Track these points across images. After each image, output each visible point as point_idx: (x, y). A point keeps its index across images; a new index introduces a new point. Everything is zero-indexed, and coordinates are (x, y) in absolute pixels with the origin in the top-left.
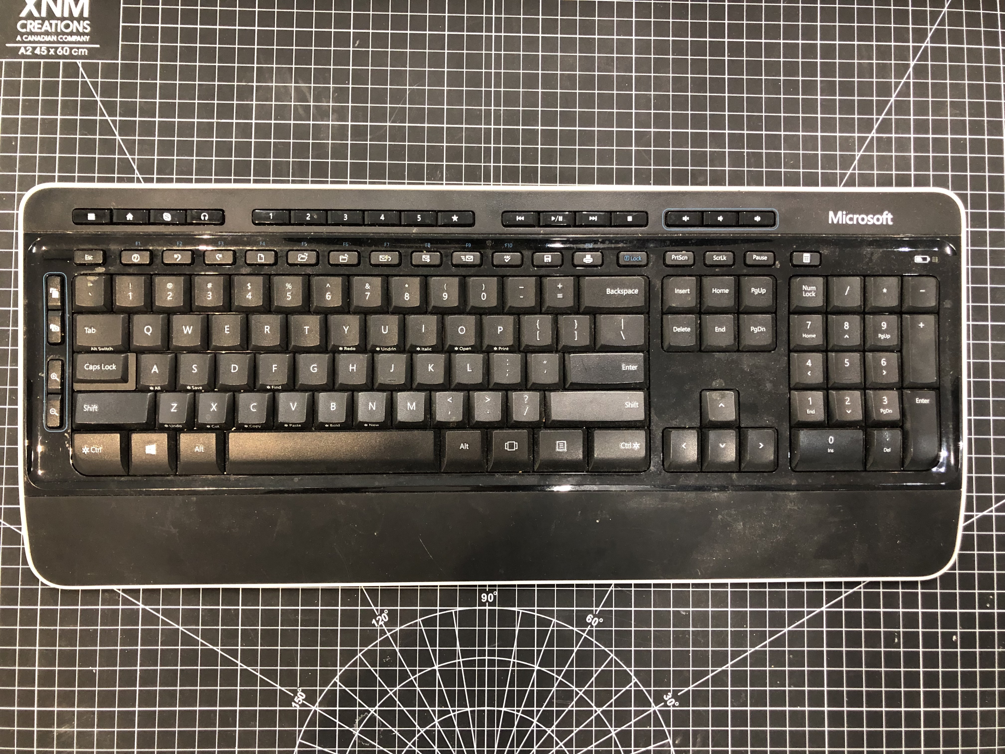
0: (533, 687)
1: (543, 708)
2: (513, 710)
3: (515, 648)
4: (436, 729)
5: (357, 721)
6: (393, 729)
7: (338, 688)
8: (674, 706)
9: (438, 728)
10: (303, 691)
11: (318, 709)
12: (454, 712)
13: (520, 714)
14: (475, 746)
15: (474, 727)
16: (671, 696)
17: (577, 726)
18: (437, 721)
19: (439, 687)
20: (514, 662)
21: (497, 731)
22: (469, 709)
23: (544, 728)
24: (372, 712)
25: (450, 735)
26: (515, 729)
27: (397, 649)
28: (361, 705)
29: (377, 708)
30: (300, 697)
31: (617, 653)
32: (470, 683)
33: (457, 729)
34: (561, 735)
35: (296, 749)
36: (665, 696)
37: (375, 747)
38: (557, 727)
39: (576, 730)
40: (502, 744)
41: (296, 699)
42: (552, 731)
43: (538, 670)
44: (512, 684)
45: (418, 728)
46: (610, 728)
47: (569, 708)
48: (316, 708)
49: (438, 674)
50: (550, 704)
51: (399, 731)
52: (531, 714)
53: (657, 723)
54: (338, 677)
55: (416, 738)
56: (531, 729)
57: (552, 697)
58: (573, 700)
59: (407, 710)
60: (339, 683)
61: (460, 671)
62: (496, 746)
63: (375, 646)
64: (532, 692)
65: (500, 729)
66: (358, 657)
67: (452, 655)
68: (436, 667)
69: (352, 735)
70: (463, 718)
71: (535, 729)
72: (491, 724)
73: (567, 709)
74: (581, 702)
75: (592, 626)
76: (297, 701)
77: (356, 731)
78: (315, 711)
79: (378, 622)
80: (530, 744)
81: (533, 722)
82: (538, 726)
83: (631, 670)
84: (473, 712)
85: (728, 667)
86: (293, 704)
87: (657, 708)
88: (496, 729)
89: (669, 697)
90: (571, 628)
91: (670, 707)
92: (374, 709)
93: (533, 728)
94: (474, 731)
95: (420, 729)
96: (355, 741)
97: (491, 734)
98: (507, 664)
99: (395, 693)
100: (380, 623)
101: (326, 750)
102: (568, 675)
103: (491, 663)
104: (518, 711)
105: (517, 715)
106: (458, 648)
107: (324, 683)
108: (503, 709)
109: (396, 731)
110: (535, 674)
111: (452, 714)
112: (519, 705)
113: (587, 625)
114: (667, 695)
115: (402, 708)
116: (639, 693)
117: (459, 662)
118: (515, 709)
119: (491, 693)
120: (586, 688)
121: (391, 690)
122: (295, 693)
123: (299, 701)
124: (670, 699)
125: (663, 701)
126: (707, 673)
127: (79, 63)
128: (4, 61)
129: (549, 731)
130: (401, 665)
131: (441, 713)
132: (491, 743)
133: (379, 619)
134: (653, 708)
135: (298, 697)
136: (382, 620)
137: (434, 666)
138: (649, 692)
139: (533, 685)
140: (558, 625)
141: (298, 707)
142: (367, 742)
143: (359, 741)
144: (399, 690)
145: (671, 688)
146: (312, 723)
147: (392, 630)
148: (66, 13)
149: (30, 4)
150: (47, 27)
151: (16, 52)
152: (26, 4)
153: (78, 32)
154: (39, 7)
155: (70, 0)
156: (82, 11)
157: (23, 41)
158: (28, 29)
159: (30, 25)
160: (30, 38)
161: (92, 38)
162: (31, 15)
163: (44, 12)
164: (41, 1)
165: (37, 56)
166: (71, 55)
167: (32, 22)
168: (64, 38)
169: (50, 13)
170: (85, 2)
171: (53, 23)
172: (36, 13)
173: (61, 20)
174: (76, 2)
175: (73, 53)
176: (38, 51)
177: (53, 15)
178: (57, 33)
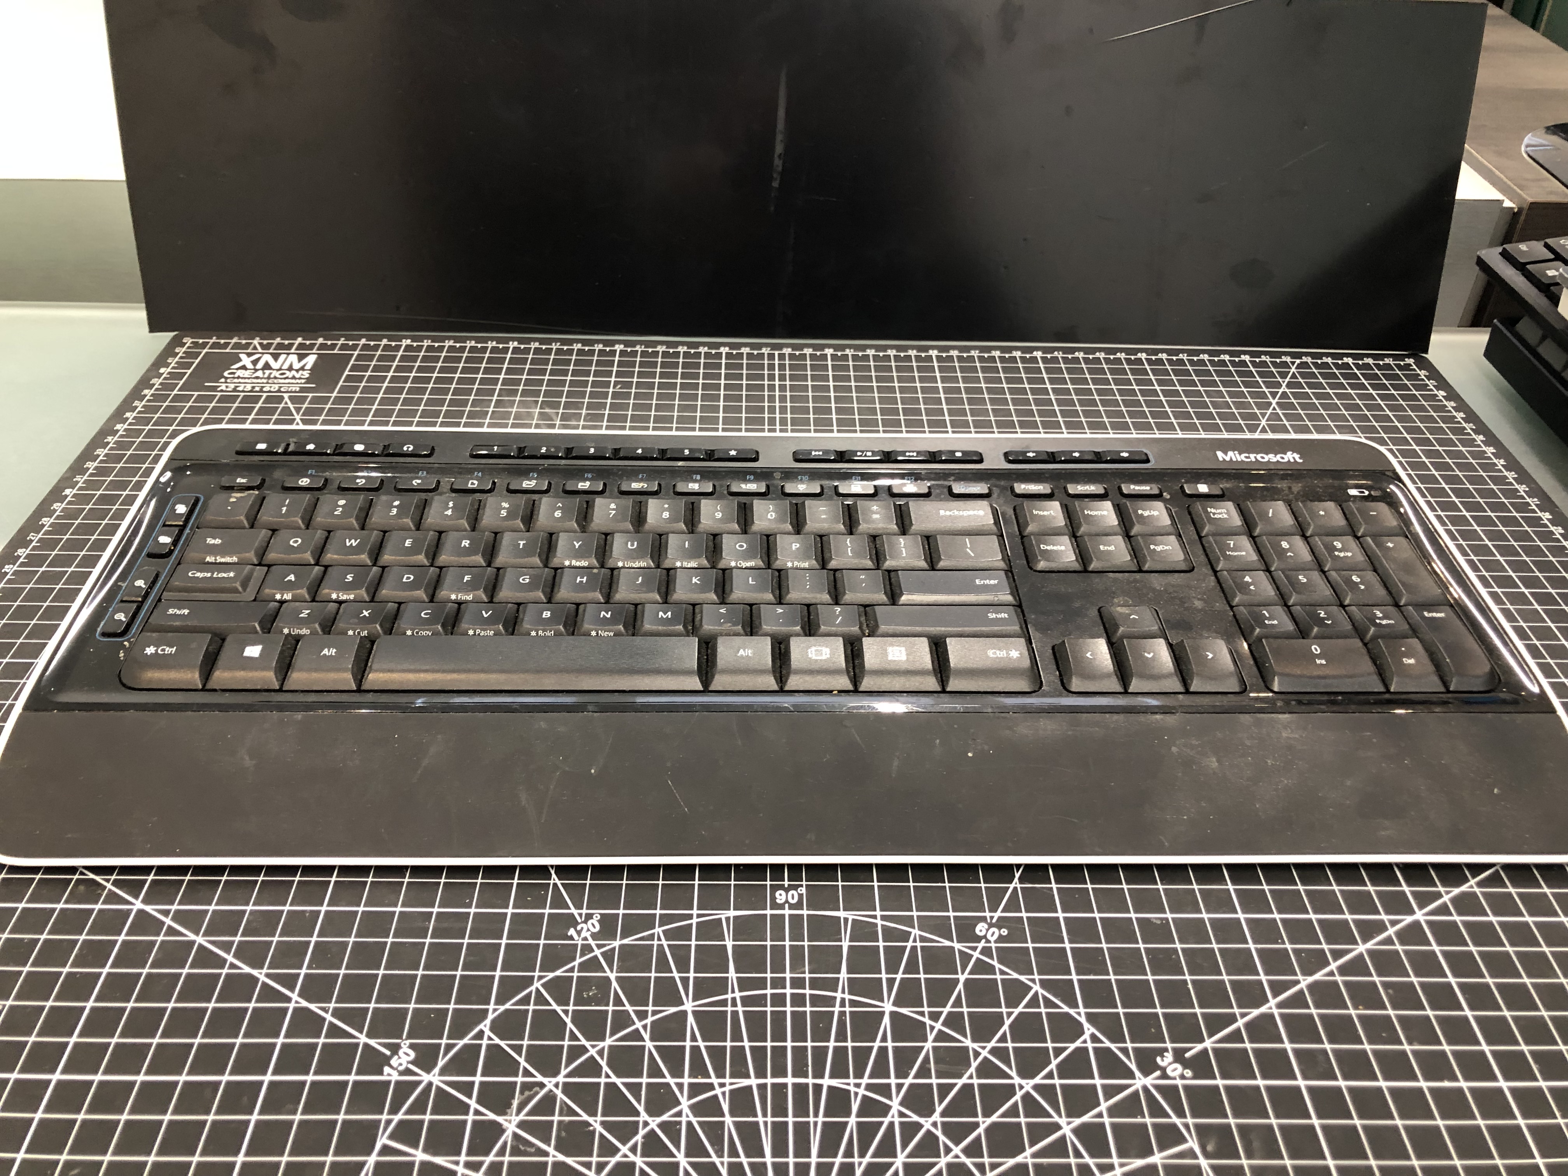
0: (885, 1042)
1: (910, 1080)
2: (848, 1083)
3: (844, 975)
4: (684, 1119)
5: (515, 1103)
6: (591, 1120)
7: (485, 1042)
8: (1183, 1077)
9: (687, 1116)
10: (412, 1046)
11: (435, 1080)
12: (723, 1086)
13: (861, 1091)
14: (768, 1155)
15: (765, 1115)
16: (1171, 1059)
17: (987, 1114)
18: (685, 1103)
19: (693, 1042)
20: (843, 1001)
21: (816, 1123)
22: (753, 1082)
23: (916, 1118)
24: (550, 1086)
25: (715, 1132)
26: (853, 1119)
27: (613, 976)
28: (527, 1073)
29: (561, 1079)
30: (404, 1057)
31: (1044, 984)
32: (757, 1034)
33: (728, 1119)
34: (956, 1133)
35: (372, 1160)
36: (1159, 1059)
37: (546, 1154)
38: (941, 1115)
39: (984, 1123)
40: (829, 1147)
41: (394, 1062)
42: (935, 1124)
43: (891, 1012)
44: (841, 1036)
45: (644, 1116)
46: (1057, 1119)
47: (964, 1080)
48: (432, 1077)
49: (691, 1018)
50: (924, 1072)
51: (603, 1123)
52: (884, 1090)
53: (1157, 1110)
54: (488, 1022)
55: (639, 1137)
56: (887, 1120)
57: (926, 1060)
58: (969, 1066)
59: (624, 1084)
60: (488, 1033)
61: (735, 1014)
62: (814, 1154)
63: (572, 970)
64: (883, 1051)
65: (820, 1119)
66: (533, 988)
67: (721, 986)
68: (688, 1007)
69: (499, 1130)
71: (896, 1119)
72: (801, 1109)
73: (960, 1082)
74: (986, 1070)
75: (988, 941)
76: (395, 1065)
77: (511, 1123)
78: (430, 1084)
79: (579, 933)
80: (887, 1148)
81: (891, 1107)
82: (901, 1115)
83: (1080, 1013)
84: (762, 1087)
85: (1272, 1006)
86: (387, 1069)
87: (1148, 1081)
88: (812, 1119)
89: (1166, 1061)
90: (947, 943)
91: (1175, 1078)
92: (554, 1080)
93: (893, 1117)
94: (766, 1123)
95: (649, 1120)
96: (505, 1144)
97: (802, 1131)
98: (831, 1001)
99: (601, 1053)
100: (583, 934)
101: (436, 1160)
102: (954, 1020)
103: (798, 1000)
104: (858, 1085)
105: (856, 1094)
106: (732, 974)
107: (458, 1032)
108: (827, 1082)
109: (596, 1123)
110: (886, 1019)
111: (718, 1091)
112: (859, 1074)
113: (978, 939)
114: (1163, 1056)
115: (615, 1079)
116: (1104, 1055)
117: (734, 999)
118: (852, 1081)
119: (799, 1053)
120: (992, 1043)
121: (593, 1046)
122: (395, 1049)
123: (401, 1064)
124: (1170, 1064)
125: (1158, 1067)
126: (1233, 1019)
127: (286, 396)
128: (196, 393)
129: (927, 1124)
130: (618, 1002)
131: (695, 1090)
132: (803, 1149)
133: (582, 928)
134: (1140, 1082)
135: (399, 1058)
136: (588, 930)
137: (683, 1004)
138: (1125, 1051)
139: (884, 1039)
140: (923, 939)
141: (395, 1077)
142: (532, 1145)
143: (515, 1143)
144: (610, 1047)
145: (1169, 1045)
146: (419, 1107)
147: (604, 945)
148: (286, 366)
149: (246, 361)
150: (259, 374)
151: (214, 389)
152: (240, 360)
153: (294, 378)
154: (255, 362)
155: (293, 358)
156: (305, 365)
157: (226, 382)
158: (236, 376)
159: (240, 373)
160: (236, 380)
161: (308, 381)
162: (244, 368)
163: (260, 365)
164: (258, 359)
165: (239, 391)
166: (279, 391)
167: (243, 371)
168: (276, 381)
169: (267, 366)
170: (311, 360)
171: (267, 372)
172: (250, 366)
173: (278, 370)
174: (300, 360)
175: (282, 389)
176: (240, 389)
177: (270, 368)
178: (269, 378)
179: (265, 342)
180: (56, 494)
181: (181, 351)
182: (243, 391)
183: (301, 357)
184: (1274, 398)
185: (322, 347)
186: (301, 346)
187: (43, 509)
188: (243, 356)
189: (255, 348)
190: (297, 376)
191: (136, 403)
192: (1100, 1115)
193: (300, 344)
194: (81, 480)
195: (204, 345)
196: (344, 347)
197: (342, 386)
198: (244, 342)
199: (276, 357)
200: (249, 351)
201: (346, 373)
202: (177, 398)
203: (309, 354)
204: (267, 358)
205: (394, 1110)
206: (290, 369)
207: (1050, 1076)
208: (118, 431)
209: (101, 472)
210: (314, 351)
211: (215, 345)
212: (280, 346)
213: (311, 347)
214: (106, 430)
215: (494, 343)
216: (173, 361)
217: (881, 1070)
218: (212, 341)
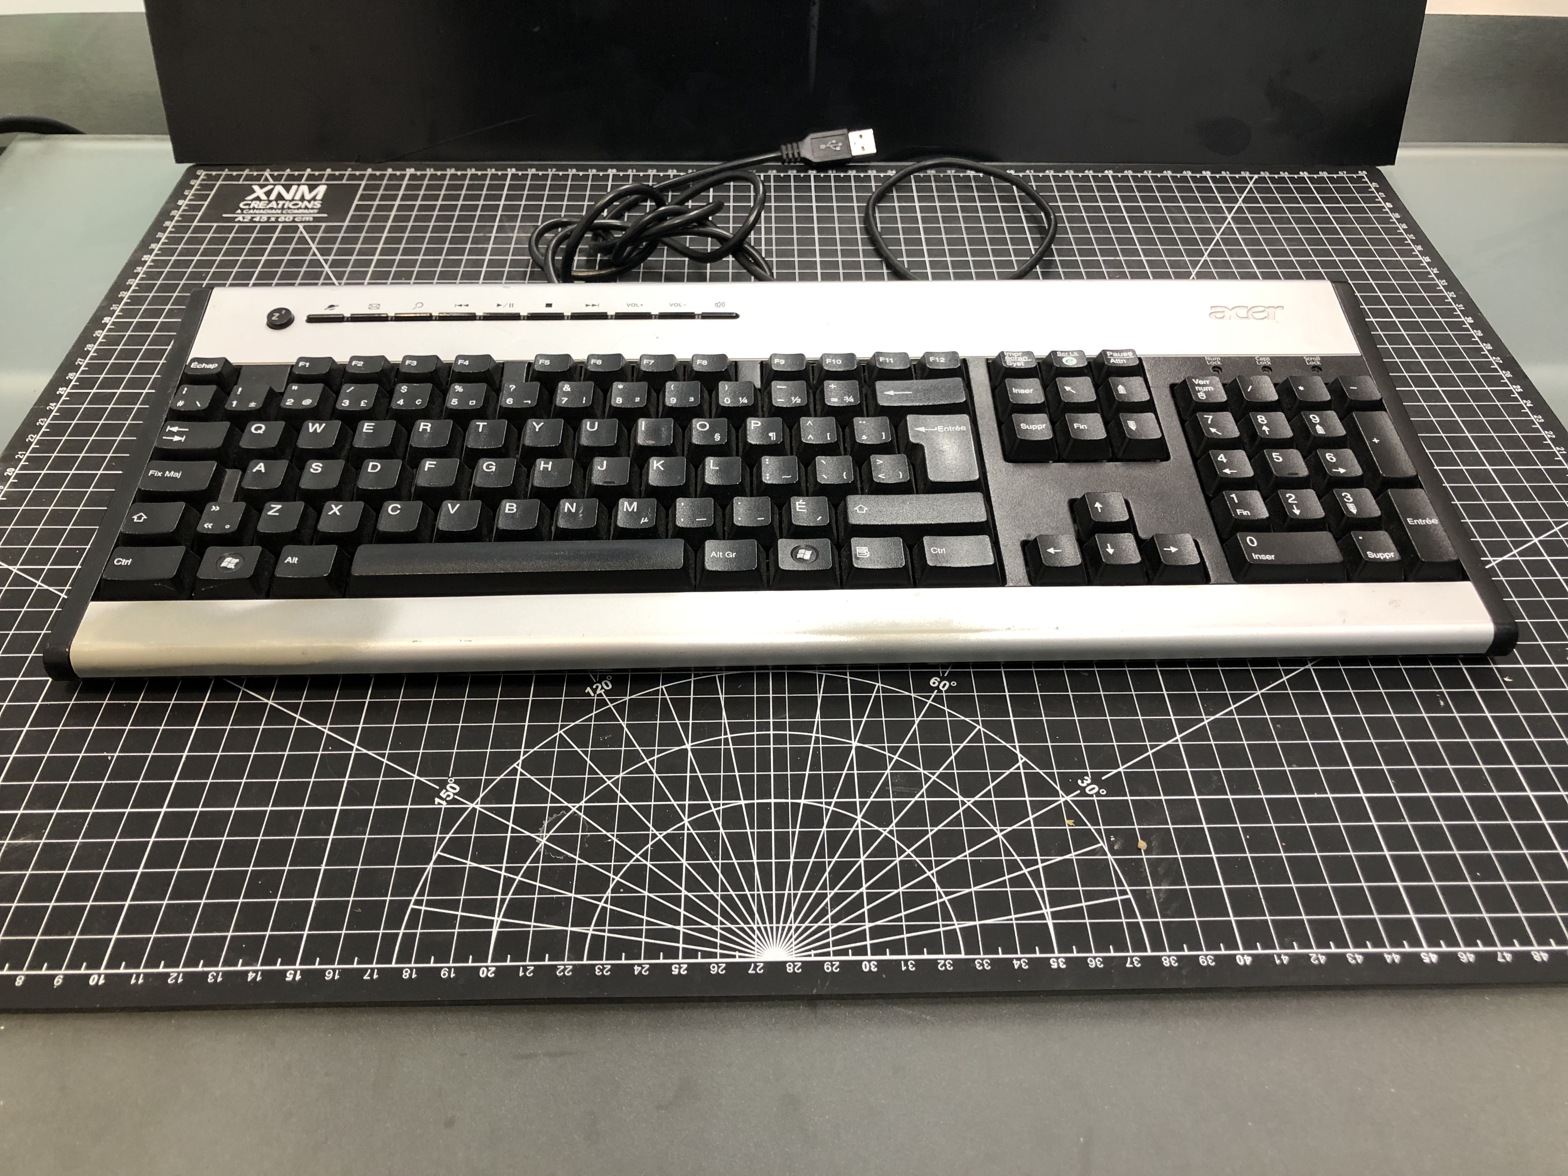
0: (851, 769)
1: (871, 799)
2: (821, 802)
3: (818, 719)
4: (686, 832)
5: (546, 823)
6: (608, 834)
7: (518, 777)
8: (1098, 794)
9: (688, 830)
10: (457, 782)
11: (478, 807)
12: (717, 807)
13: (831, 808)
14: (755, 857)
15: (752, 827)
16: (1089, 781)
17: (934, 824)
18: (686, 821)
19: (693, 771)
20: (817, 739)
21: (794, 833)
22: (743, 802)
23: (876, 828)
24: (574, 809)
25: (712, 841)
26: (824, 829)
27: (624, 723)
28: (554, 800)
29: (582, 804)
30: (452, 790)
31: (985, 724)
32: (745, 766)
33: (722, 831)
34: (908, 839)
35: (429, 867)
36: (1079, 782)
37: (574, 861)
38: (897, 825)
39: (932, 831)
40: (804, 850)
41: (443, 794)
42: (891, 832)
43: (857, 748)
44: (815, 766)
45: (653, 830)
46: (992, 827)
47: (917, 798)
48: (477, 805)
49: (690, 754)
50: (883, 792)
51: (618, 836)
52: (851, 807)
53: (1075, 820)
54: (520, 761)
55: (649, 846)
56: (852, 830)
57: (886, 782)
58: (922, 788)
59: (634, 806)
60: (520, 769)
61: (727, 751)
62: (792, 856)
63: (590, 719)
64: (850, 777)
65: (797, 830)
66: (557, 734)
67: (716, 729)
68: (688, 746)
69: (534, 843)
70: (733, 817)
71: (860, 829)
72: (782, 822)
73: (913, 800)
74: (935, 789)
75: (940, 691)
76: (444, 796)
77: (542, 840)
78: (474, 810)
79: (594, 691)
80: (852, 850)
81: (856, 819)
82: (864, 825)
83: (1016, 747)
84: (750, 807)
85: (1177, 739)
86: (437, 800)
87: (1069, 798)
88: (790, 830)
89: (1086, 783)
90: (906, 693)
91: (1092, 796)
92: (578, 805)
93: (857, 827)
94: (752, 833)
95: (657, 833)
96: (539, 853)
97: (783, 841)
98: (806, 740)
99: (616, 783)
100: (598, 692)
101: (483, 866)
102: (909, 754)
103: (779, 739)
104: (829, 804)
105: (827, 810)
106: (725, 720)
107: (495, 770)
108: (803, 801)
109: (613, 837)
110: (853, 752)
111: (714, 810)
112: (830, 795)
113: (932, 689)
114: (1083, 779)
115: (628, 803)
116: (1033, 779)
117: (726, 740)
118: (824, 800)
119: (780, 779)
120: (941, 770)
121: (609, 779)
122: (443, 785)
123: (448, 796)
124: (1088, 785)
125: (1079, 787)
126: (1144, 749)
127: (301, 226)
128: (215, 225)
129: (885, 832)
130: (629, 743)
131: (693, 810)
132: (783, 852)
133: (597, 687)
134: (1063, 798)
135: (447, 791)
136: (602, 688)
137: (684, 744)
138: (1051, 776)
139: (851, 768)
140: (885, 690)
141: (444, 805)
142: (561, 854)
143: (546, 853)
144: (623, 778)
145: (1089, 771)
146: (466, 827)
147: (617, 700)
148: (298, 197)
149: (260, 192)
150: (274, 205)
151: (232, 220)
152: (254, 192)
153: (306, 208)
154: (268, 194)
155: (304, 189)
156: (316, 196)
157: (242, 213)
158: (251, 207)
159: (254, 204)
160: (252, 211)
161: (320, 211)
162: (258, 199)
163: (273, 196)
164: (272, 190)
165: (255, 222)
166: (294, 221)
167: (258, 202)
168: (289, 211)
169: (280, 197)
170: (321, 190)
171: (281, 203)
172: (264, 197)
173: (290, 201)
174: (311, 190)
175: (296, 220)
176: (257, 219)
177: (282, 198)
178: (283, 208)
179: (276, 173)
180: (96, 322)
181: (196, 183)
182: (259, 222)
183: (312, 188)
184: (1230, 213)
185: (331, 177)
186: (311, 177)
187: (86, 337)
188: (256, 188)
189: (267, 179)
190: (310, 206)
191: (159, 235)
192: (1028, 823)
193: (309, 175)
194: (118, 309)
195: (217, 178)
196: (351, 177)
197: (353, 215)
198: (255, 173)
199: (288, 188)
200: (261, 182)
201: (356, 202)
202: (197, 230)
203: (318, 185)
204: (279, 189)
205: (445, 830)
206: (302, 199)
207: (988, 794)
208: (145, 262)
209: (135, 300)
210: (323, 182)
211: (228, 178)
212: (290, 178)
213: (320, 177)
214: (135, 262)
215: (493, 170)
216: (190, 194)
217: (848, 791)
218: (224, 173)
